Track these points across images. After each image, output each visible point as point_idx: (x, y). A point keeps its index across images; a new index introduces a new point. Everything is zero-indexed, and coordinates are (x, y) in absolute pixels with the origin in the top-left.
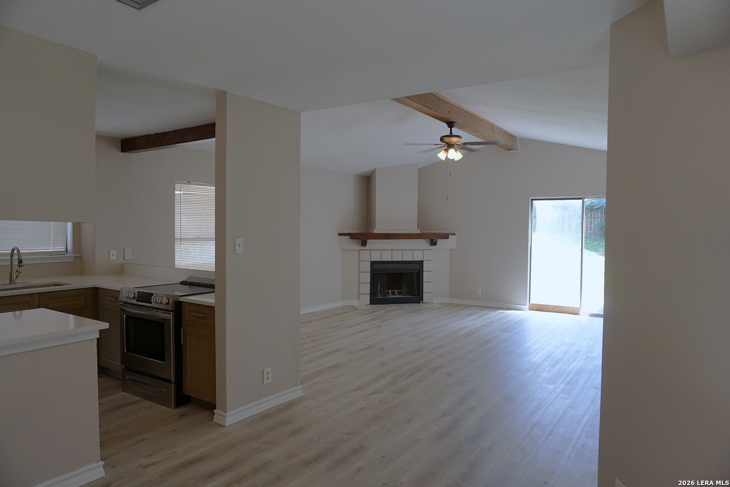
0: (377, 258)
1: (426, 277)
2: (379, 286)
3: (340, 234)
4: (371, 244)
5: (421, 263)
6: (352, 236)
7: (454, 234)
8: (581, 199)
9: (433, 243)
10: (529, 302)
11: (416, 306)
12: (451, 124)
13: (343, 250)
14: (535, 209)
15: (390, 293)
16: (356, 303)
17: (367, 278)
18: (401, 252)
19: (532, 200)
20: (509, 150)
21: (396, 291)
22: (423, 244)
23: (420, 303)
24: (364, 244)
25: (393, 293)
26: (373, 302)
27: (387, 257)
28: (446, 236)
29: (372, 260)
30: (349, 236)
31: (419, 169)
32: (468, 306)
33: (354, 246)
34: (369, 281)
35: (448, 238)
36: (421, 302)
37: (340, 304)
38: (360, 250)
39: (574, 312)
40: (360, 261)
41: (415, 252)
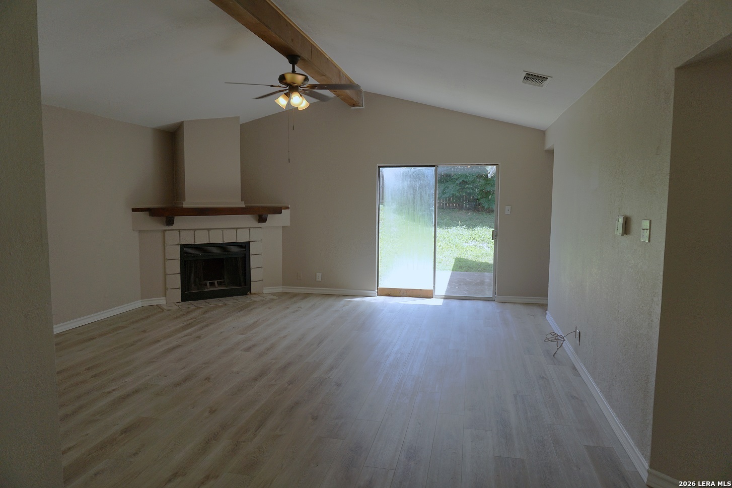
0: (188, 240)
1: (254, 261)
2: (193, 275)
3: (134, 210)
4: (180, 222)
5: (247, 245)
6: (152, 212)
7: (287, 208)
8: (434, 166)
9: (262, 219)
10: (378, 286)
11: (242, 300)
12: (293, 59)
13: (140, 231)
14: (383, 177)
15: (208, 284)
16: (161, 301)
17: (175, 267)
18: (221, 231)
19: (379, 167)
20: (354, 106)
21: (216, 282)
22: (248, 221)
23: (247, 294)
24: (170, 222)
25: (212, 284)
26: (185, 297)
27: (202, 238)
28: (278, 211)
29: (183, 243)
30: (148, 213)
31: (242, 126)
32: (306, 296)
33: (155, 225)
34: (179, 271)
35: (281, 213)
36: (248, 293)
37: (138, 304)
38: (164, 231)
39: (428, 295)
40: (165, 245)
41: (239, 231)
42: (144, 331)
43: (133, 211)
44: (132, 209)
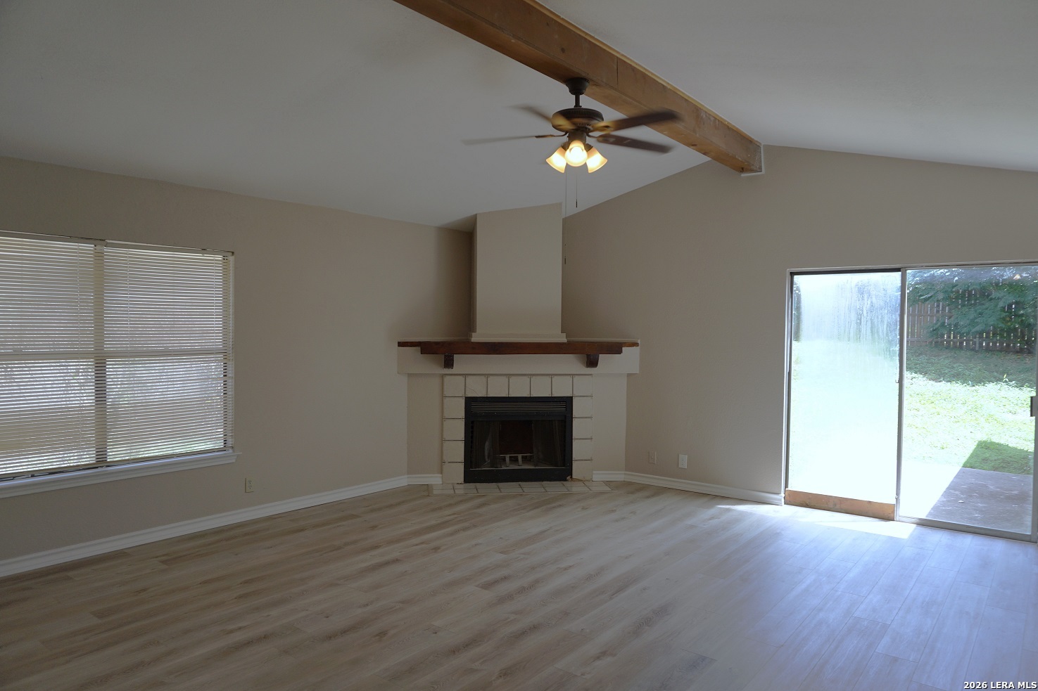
0: (478, 390)
1: (578, 428)
2: (487, 444)
3: (401, 344)
4: (463, 363)
5: (567, 402)
6: (427, 348)
7: (635, 344)
8: (898, 270)
9: (592, 363)
10: (786, 486)
11: (553, 488)
12: (576, 85)
13: (410, 375)
15: (508, 459)
16: (435, 480)
17: (457, 429)
18: (527, 379)
19: (792, 274)
20: (742, 170)
21: (520, 456)
22: (570, 363)
23: (566, 480)
24: (449, 363)
25: (514, 460)
26: (470, 477)
27: (498, 389)
28: (615, 348)
29: (470, 395)
30: (419, 348)
31: (563, 219)
32: (659, 491)
33: (430, 366)
34: (462, 436)
35: (620, 352)
36: (568, 478)
37: (402, 481)
38: (443, 376)
39: (883, 513)
40: (443, 397)
41: (555, 379)
42: (374, 528)
43: (399, 346)
44: (399, 343)
